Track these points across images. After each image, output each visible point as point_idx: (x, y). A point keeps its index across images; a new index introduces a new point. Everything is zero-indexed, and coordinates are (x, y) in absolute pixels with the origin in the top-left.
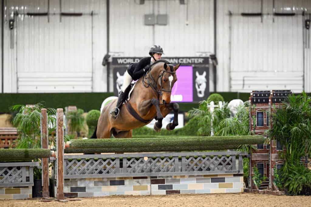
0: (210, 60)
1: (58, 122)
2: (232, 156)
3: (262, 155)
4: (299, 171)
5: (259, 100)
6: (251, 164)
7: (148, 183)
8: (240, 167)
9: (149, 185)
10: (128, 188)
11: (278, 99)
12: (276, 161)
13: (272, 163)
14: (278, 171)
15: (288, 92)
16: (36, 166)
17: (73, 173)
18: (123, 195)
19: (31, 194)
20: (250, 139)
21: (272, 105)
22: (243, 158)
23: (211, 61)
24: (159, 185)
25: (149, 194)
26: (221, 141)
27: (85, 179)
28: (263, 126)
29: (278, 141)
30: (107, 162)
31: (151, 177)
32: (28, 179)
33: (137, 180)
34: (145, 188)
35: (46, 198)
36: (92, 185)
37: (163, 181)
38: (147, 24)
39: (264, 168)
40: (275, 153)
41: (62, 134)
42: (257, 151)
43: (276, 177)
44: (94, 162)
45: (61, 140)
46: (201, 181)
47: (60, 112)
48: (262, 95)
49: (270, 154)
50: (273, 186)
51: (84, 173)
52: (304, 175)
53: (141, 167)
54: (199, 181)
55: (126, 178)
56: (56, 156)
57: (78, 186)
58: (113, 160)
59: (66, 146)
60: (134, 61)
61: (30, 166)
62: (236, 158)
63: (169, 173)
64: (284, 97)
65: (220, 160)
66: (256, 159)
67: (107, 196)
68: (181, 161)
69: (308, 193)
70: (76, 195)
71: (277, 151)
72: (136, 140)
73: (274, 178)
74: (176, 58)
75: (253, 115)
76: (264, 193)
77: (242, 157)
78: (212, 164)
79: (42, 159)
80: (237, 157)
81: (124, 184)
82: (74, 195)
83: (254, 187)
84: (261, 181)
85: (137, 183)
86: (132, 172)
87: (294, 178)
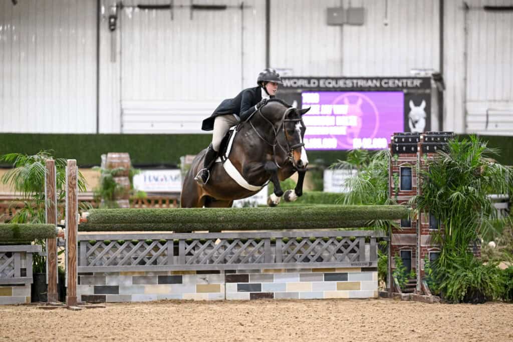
0: (433, 82)
1: (68, 181)
2: (358, 239)
3: (409, 238)
4: (463, 264)
5: (404, 148)
6: (391, 252)
7: (220, 281)
8: (373, 256)
9: (222, 284)
10: (188, 289)
11: (431, 147)
12: (428, 247)
13: (421, 251)
14: (430, 263)
15: (450, 135)
16: (36, 251)
17: (97, 264)
18: (178, 300)
19: (29, 295)
20: (386, 211)
21: (421, 155)
22: (377, 241)
23: (433, 84)
24: (238, 285)
25: (223, 298)
26: (336, 214)
27: (118, 273)
28: (410, 189)
29: (432, 214)
30: (153, 245)
31: (226, 271)
32: (23, 272)
33: (204, 275)
34: (216, 289)
35: (53, 303)
36: (129, 283)
37: (245, 278)
38: (331, 23)
39: (412, 258)
40: (426, 234)
41: (74, 201)
42: (400, 231)
43: (427, 274)
44: (131, 245)
45: (72, 210)
46: (308, 278)
47: (71, 166)
48: (410, 140)
49: (419, 236)
50: (422, 288)
51: (116, 264)
52: (471, 270)
53: (209, 254)
54: (304, 278)
55: (184, 272)
56: (65, 236)
57: (107, 285)
58: (163, 243)
59: (81, 220)
60: (309, 83)
61: (28, 252)
62: (365, 242)
63: (255, 266)
64: (442, 143)
65: (339, 245)
66: (398, 244)
67: (153, 301)
68: (275, 245)
69: (477, 299)
70: (103, 299)
71: (430, 231)
72: (196, 210)
73: (425, 275)
74: (377, 79)
75: (395, 172)
76: (409, 299)
77: (375, 240)
78: (326, 251)
79: (47, 240)
80: (368, 240)
81: (180, 282)
82: (99, 299)
83: (394, 289)
84: (406, 278)
85: (202, 280)
86: (194, 262)
87: (454, 275)
